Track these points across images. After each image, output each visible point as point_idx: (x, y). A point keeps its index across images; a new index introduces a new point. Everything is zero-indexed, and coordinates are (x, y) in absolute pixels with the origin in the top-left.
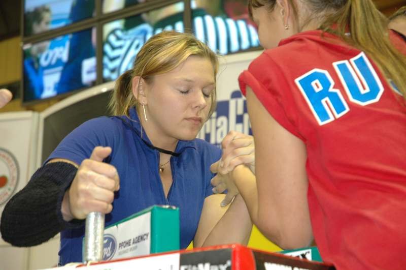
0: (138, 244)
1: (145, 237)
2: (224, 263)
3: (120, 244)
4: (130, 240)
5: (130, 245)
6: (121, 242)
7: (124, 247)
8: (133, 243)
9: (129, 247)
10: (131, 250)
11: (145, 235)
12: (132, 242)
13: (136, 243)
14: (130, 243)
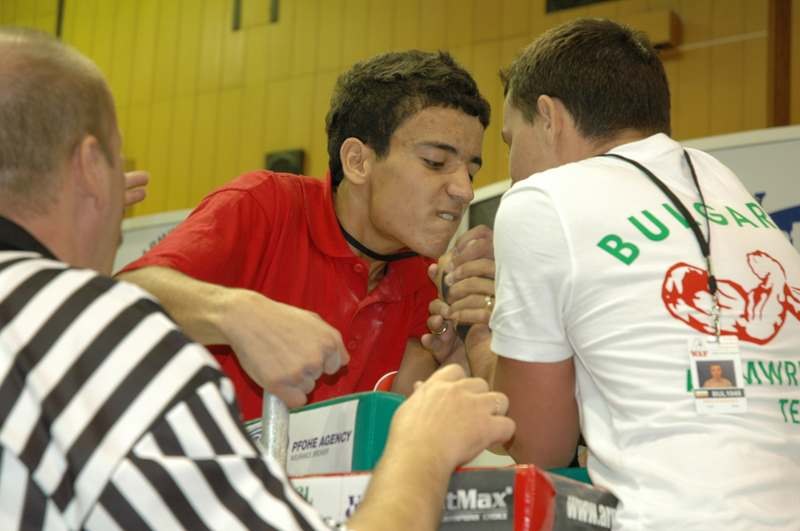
0: (330, 446)
1: (345, 437)
2: (501, 491)
3: (295, 443)
4: (316, 439)
5: (314, 446)
6: (298, 440)
7: (303, 449)
8: (322, 443)
9: (313, 450)
10: (316, 454)
11: (345, 433)
12: (319, 442)
13: (326, 444)
14: (315, 443)
